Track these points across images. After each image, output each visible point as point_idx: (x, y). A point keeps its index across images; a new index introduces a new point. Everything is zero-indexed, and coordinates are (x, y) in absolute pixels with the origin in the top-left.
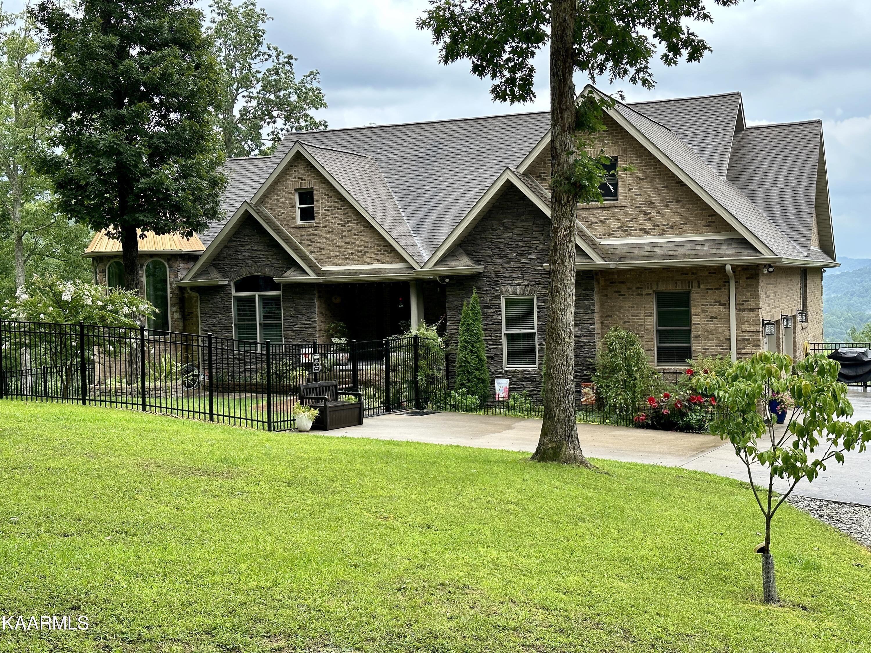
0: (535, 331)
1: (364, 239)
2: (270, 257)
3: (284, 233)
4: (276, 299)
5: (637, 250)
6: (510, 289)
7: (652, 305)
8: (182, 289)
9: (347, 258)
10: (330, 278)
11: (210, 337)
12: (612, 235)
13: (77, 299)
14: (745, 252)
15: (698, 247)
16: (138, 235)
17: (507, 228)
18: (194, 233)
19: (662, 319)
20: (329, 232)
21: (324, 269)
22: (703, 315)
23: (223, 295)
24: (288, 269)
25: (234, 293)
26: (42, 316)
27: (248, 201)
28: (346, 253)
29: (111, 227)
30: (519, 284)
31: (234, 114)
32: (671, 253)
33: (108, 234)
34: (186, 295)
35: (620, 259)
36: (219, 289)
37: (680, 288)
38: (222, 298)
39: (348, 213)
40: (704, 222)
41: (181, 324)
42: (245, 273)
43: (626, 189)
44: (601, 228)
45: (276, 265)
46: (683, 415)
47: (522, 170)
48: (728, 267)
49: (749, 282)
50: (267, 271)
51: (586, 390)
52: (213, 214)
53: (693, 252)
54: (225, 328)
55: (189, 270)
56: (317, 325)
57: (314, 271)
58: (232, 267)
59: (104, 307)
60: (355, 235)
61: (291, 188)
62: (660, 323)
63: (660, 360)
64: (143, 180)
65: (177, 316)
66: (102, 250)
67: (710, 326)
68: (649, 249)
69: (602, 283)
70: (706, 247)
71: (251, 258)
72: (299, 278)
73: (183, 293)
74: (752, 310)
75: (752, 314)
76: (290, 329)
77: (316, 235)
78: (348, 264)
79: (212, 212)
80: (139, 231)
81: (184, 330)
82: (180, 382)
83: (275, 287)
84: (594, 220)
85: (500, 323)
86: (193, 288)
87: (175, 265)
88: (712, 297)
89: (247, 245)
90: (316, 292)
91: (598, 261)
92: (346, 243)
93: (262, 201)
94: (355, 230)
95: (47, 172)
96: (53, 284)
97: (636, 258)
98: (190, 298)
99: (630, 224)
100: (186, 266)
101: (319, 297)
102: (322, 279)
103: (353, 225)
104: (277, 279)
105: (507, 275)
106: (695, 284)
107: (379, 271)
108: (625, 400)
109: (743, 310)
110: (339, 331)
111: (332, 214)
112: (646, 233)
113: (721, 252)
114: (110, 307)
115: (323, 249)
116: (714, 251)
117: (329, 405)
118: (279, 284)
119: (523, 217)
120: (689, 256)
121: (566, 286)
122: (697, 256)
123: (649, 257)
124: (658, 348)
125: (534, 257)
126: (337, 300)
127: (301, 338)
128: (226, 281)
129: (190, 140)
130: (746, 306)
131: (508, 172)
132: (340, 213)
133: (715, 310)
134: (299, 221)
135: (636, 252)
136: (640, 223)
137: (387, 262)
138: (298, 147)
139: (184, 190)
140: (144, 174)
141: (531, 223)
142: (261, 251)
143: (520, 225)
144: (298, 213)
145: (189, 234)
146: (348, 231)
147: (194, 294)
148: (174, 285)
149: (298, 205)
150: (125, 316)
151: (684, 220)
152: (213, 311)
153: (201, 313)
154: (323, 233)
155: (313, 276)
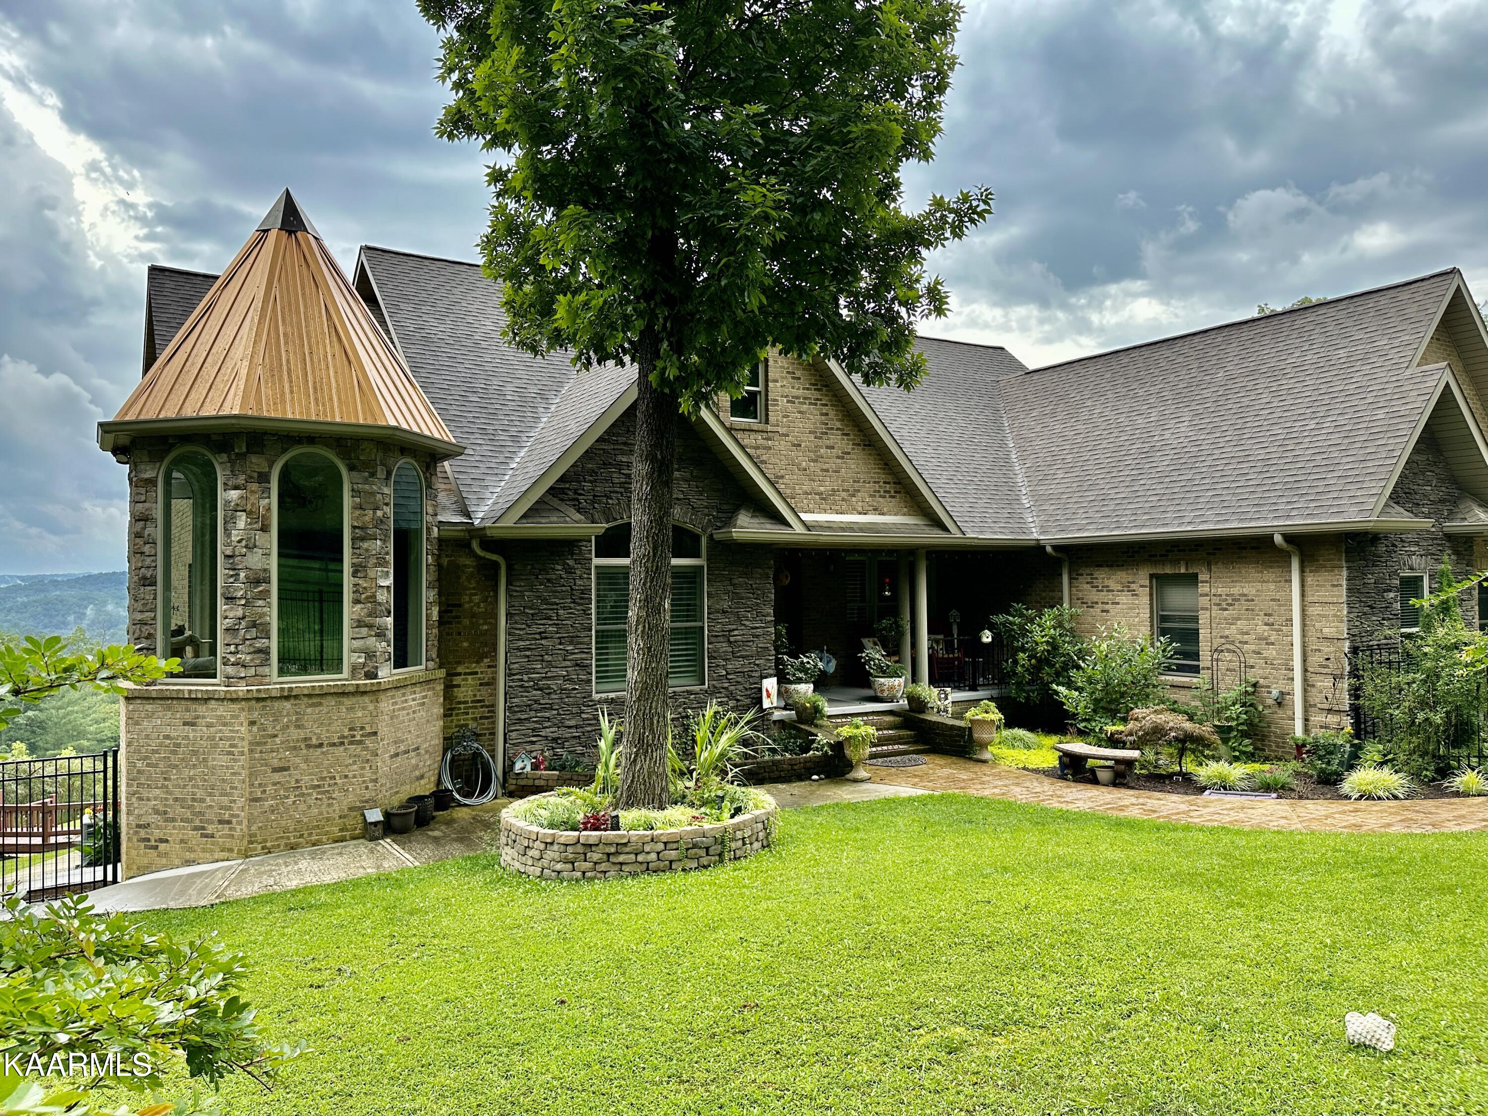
1: (854, 466)
4: (694, 576)
9: (825, 501)
20: (794, 445)
23: (571, 562)
24: (729, 513)
25: (594, 559)
28: (822, 489)
36: (562, 548)
38: (569, 571)
39: (827, 414)
42: (625, 515)
54: (572, 640)
58: (597, 499)
60: (838, 457)
72: (773, 532)
76: (721, 639)
77: (770, 448)
90: (769, 562)
92: (823, 470)
94: (839, 448)
104: (728, 533)
111: (800, 412)
115: (782, 477)
126: (788, 581)
127: (743, 657)
132: (815, 412)
134: (730, 417)
137: (889, 513)
146: (827, 447)
147: (491, 556)
152: (545, 601)
153: (510, 606)
154: (781, 445)
155: (799, 529)
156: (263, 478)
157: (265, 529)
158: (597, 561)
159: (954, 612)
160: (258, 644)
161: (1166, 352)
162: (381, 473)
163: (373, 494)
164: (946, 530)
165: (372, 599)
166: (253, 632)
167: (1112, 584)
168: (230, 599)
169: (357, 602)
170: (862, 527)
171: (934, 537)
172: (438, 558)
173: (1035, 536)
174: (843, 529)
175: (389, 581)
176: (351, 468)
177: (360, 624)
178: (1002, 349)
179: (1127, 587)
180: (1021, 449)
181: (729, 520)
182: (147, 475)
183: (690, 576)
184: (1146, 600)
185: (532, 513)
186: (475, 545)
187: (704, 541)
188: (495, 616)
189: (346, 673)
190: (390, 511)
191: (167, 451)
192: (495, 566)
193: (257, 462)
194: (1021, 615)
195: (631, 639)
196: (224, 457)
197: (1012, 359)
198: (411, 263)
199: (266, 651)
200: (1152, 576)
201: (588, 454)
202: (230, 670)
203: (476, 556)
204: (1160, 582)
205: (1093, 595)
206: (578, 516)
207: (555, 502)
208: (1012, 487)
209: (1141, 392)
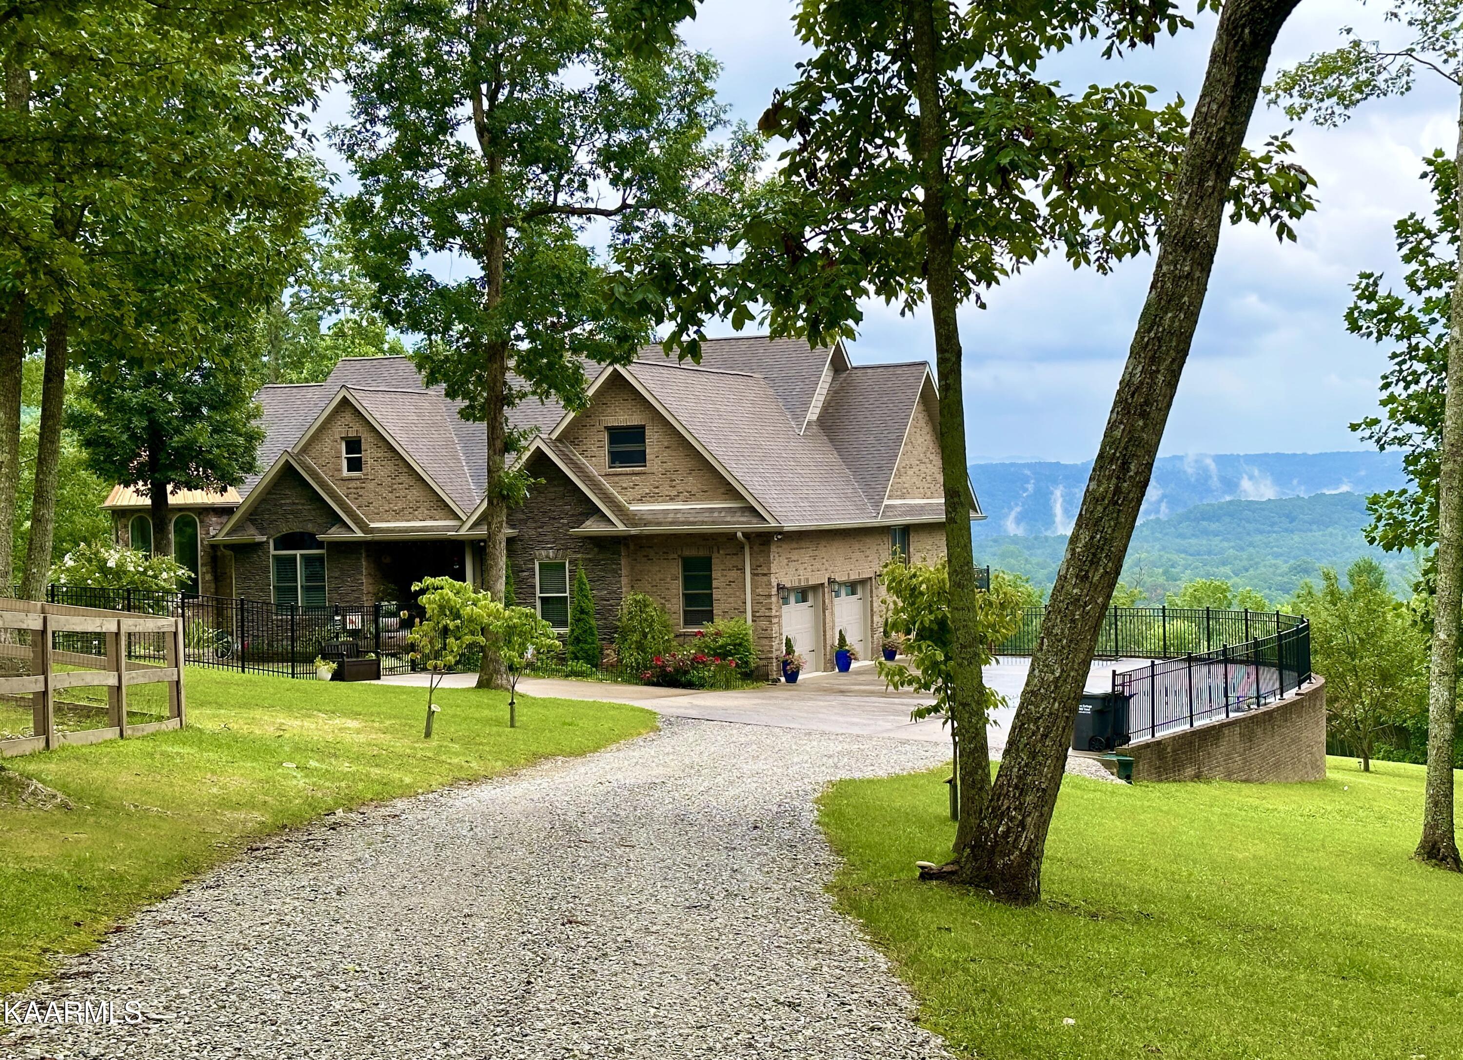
0: (567, 594)
1: (415, 493)
2: (313, 513)
3: (328, 485)
4: (320, 559)
5: (660, 516)
6: (544, 553)
7: (677, 570)
8: (214, 547)
9: (398, 514)
10: (378, 536)
11: (242, 600)
12: (641, 500)
13: (121, 566)
14: (755, 520)
15: (716, 514)
16: (169, 491)
17: (540, 493)
18: (229, 488)
19: (688, 582)
20: (378, 484)
21: (372, 525)
22: (722, 579)
23: (260, 553)
24: (333, 525)
25: (272, 552)
26: (89, 582)
27: (289, 450)
28: (396, 508)
29: (140, 483)
30: (551, 548)
31: (283, 300)
32: (691, 519)
33: (137, 491)
34: (219, 553)
35: (645, 525)
36: (256, 546)
37: (702, 553)
38: (259, 556)
39: (397, 464)
40: (722, 490)
41: (213, 585)
42: (285, 529)
43: (653, 457)
44: (631, 494)
45: (319, 521)
46: (686, 672)
47: (554, 436)
48: (739, 534)
49: (762, 548)
50: (310, 528)
51: (608, 652)
52: (249, 468)
53: (711, 519)
54: (262, 590)
55: (223, 525)
56: (364, 587)
57: (360, 528)
58: (271, 522)
59: (144, 573)
60: (405, 489)
61: (337, 437)
62: (686, 588)
63: (687, 623)
64: (176, 439)
65: (208, 577)
66: (125, 503)
67: (729, 590)
68: (671, 515)
69: (632, 547)
70: (723, 514)
71: (292, 512)
72: (345, 536)
73: (215, 551)
74: (765, 575)
75: (765, 578)
76: (334, 591)
77: (364, 487)
78: (398, 520)
79: (247, 466)
80: (169, 488)
81: (216, 593)
82: (211, 650)
83: (320, 545)
84: (624, 485)
85: (534, 587)
86: (226, 546)
87: (207, 520)
88: (731, 561)
89: (288, 498)
90: (363, 551)
91: (621, 527)
92: (396, 497)
93: (305, 450)
94: (406, 484)
95: (74, 428)
96: (98, 551)
97: (659, 524)
98: (224, 556)
99: (657, 491)
100: (219, 520)
101: (368, 556)
102: (369, 537)
103: (403, 478)
104: (320, 537)
105: (540, 539)
106: (715, 549)
107: (431, 529)
108: (636, 660)
109: (757, 575)
110: (389, 594)
111: (381, 466)
112: (672, 499)
113: (735, 519)
114: (150, 573)
115: (372, 503)
116: (728, 519)
117: (346, 660)
118: (323, 542)
119: (556, 483)
120: (705, 523)
121: (496, 564)
122: (714, 523)
123: (672, 523)
124: (685, 612)
125: (566, 521)
126: (387, 560)
128: (264, 539)
129: (225, 394)
130: (759, 571)
131: (538, 439)
132: (389, 464)
133: (733, 574)
134: (345, 473)
135: (660, 518)
136: (666, 490)
137: (440, 519)
138: (344, 393)
139: (218, 447)
140: (178, 431)
141: (561, 489)
142: (303, 504)
143: (552, 490)
144: (345, 464)
145: (224, 490)
146: (399, 484)
147: (228, 552)
148: (206, 543)
149: (344, 455)
150: (165, 580)
151: (705, 488)
152: (250, 572)
155: (359, 534)
158: (274, 552)
186: (222, 547)
206: (254, 532)
207: (249, 526)
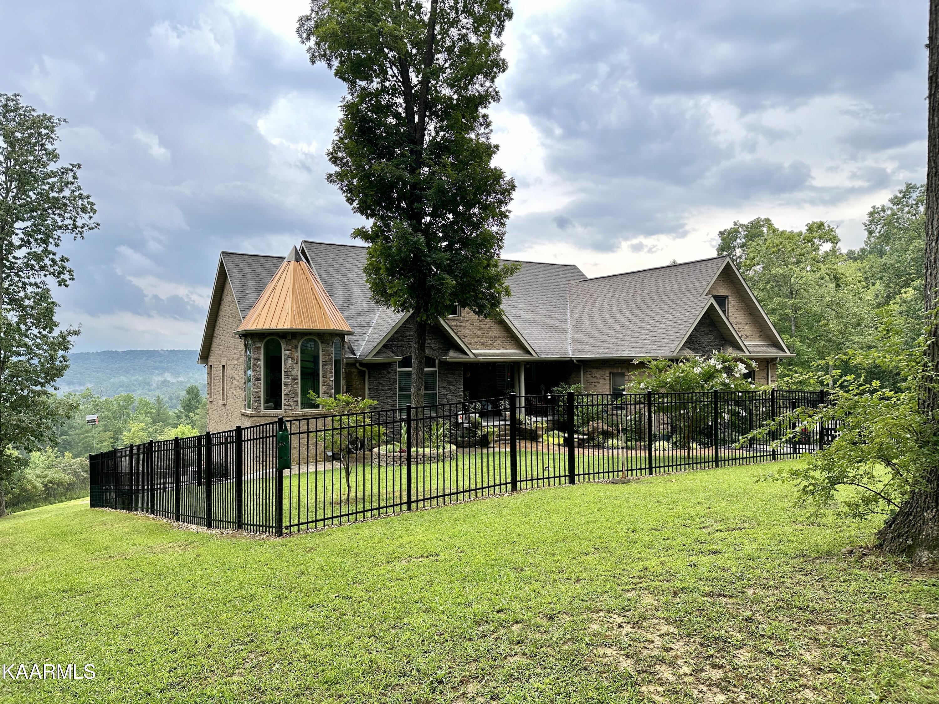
2: (430, 341)
23: (390, 370)
24: (454, 351)
28: (482, 340)
36: (387, 366)
38: (389, 373)
40: (758, 335)
42: (408, 353)
43: (731, 314)
45: (434, 347)
50: (427, 352)
54: (390, 397)
58: (399, 348)
60: (488, 328)
72: (462, 358)
76: (443, 397)
77: (461, 326)
83: (433, 364)
90: (462, 369)
91: (747, 353)
92: (482, 333)
104: (446, 359)
115: (465, 337)
127: (451, 404)
137: (509, 349)
151: (752, 333)
152: (381, 384)
153: (369, 386)
154: (467, 325)
155: (472, 357)
156: (296, 347)
157: (297, 363)
158: (398, 370)
159: (543, 385)
160: (295, 399)
161: (630, 278)
162: (331, 344)
163: (328, 350)
164: (531, 354)
165: (328, 384)
166: (294, 395)
167: (598, 376)
168: (286, 385)
169: (324, 385)
170: (497, 355)
171: (527, 357)
172: (345, 369)
173: (571, 356)
174: (490, 356)
175: (332, 379)
176: (322, 343)
177: (325, 393)
178: (575, 266)
179: (602, 377)
180: (572, 317)
181: (446, 354)
182: (258, 346)
183: (432, 374)
184: (608, 382)
185: (378, 353)
186: (358, 365)
187: (437, 362)
188: (364, 389)
189: (320, 408)
190: (333, 355)
191: (264, 338)
192: (364, 372)
193: (294, 342)
194: (563, 388)
195: (412, 398)
196: (284, 340)
197: (579, 271)
198: (323, 247)
199: (297, 401)
200: (610, 373)
201: (396, 333)
202: (286, 407)
203: (358, 369)
204: (613, 375)
205: (592, 380)
206: (392, 355)
207: (384, 350)
208: (565, 334)
209: (617, 296)
